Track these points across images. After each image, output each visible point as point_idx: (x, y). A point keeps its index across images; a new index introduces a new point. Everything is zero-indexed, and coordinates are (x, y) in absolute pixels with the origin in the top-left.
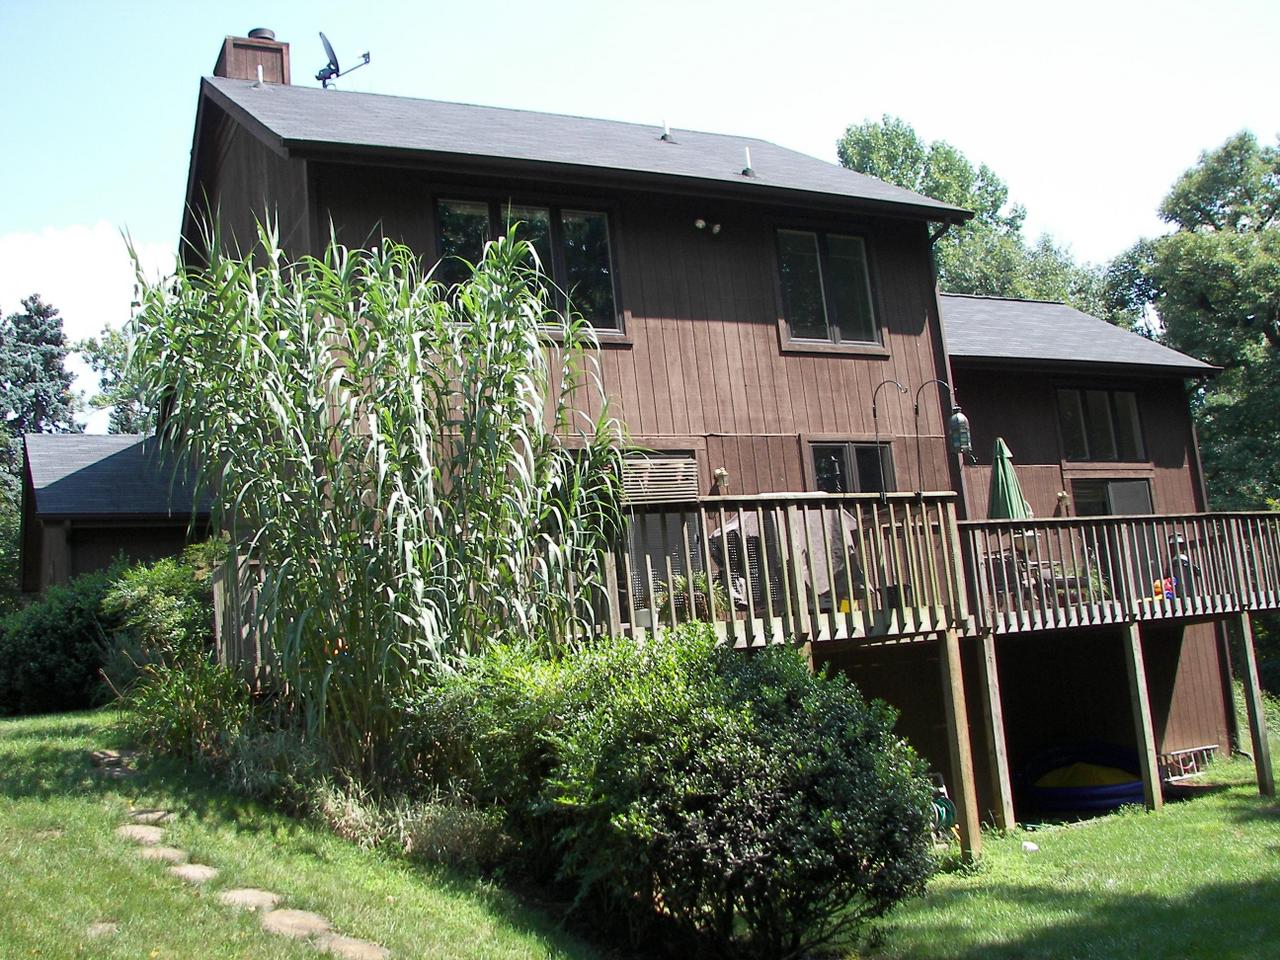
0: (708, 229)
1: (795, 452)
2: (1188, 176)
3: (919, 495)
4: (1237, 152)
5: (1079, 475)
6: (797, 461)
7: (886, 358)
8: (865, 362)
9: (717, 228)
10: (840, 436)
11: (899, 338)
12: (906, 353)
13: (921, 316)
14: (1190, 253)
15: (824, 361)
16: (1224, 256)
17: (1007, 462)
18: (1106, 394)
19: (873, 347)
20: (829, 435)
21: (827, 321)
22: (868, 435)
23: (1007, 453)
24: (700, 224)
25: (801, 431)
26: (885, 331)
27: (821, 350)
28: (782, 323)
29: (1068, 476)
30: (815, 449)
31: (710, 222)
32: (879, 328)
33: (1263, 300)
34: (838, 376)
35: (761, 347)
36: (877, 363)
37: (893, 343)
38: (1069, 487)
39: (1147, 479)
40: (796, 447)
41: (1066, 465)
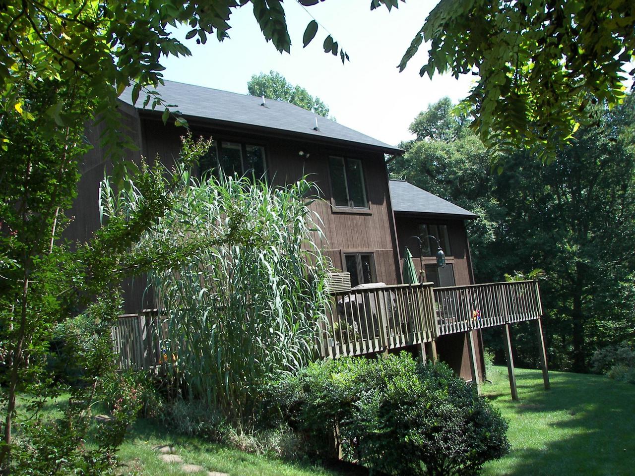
0: (304, 156)
1: (339, 258)
2: (421, 114)
3: (422, 284)
4: (443, 106)
5: (427, 262)
6: (340, 262)
7: (370, 215)
8: (363, 217)
9: (308, 155)
10: (355, 250)
11: (375, 206)
12: (378, 211)
13: (383, 196)
14: (426, 150)
15: (348, 216)
16: (440, 153)
17: (411, 259)
18: (436, 226)
19: (365, 210)
20: (351, 250)
21: (348, 198)
22: (365, 250)
23: (411, 256)
24: (301, 153)
25: (341, 248)
26: (370, 203)
27: (347, 211)
28: (332, 199)
29: (423, 263)
30: (346, 256)
31: (305, 152)
32: (368, 202)
33: (459, 174)
34: (353, 223)
35: (324, 210)
36: (367, 217)
37: (373, 209)
38: (424, 267)
39: (452, 264)
40: (339, 256)
41: (423, 258)
